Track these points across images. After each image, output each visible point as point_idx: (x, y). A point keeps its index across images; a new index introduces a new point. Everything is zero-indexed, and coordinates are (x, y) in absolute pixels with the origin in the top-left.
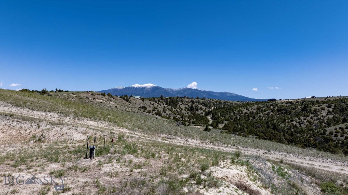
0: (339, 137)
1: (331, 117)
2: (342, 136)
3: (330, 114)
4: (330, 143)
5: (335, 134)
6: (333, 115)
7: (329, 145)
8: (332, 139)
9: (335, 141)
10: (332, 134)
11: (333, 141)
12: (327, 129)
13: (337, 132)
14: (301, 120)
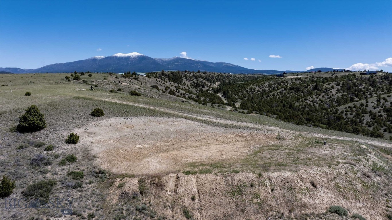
0: (349, 116)
1: (340, 95)
2: (351, 114)
3: (339, 93)
4: (342, 121)
5: (345, 112)
6: (342, 93)
7: (341, 123)
8: (343, 117)
9: (345, 119)
10: (343, 113)
11: (344, 119)
12: (338, 108)
13: (347, 111)
14: (314, 99)
